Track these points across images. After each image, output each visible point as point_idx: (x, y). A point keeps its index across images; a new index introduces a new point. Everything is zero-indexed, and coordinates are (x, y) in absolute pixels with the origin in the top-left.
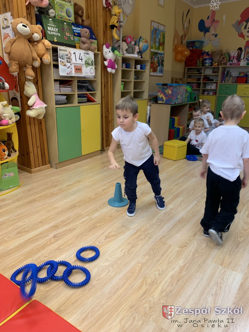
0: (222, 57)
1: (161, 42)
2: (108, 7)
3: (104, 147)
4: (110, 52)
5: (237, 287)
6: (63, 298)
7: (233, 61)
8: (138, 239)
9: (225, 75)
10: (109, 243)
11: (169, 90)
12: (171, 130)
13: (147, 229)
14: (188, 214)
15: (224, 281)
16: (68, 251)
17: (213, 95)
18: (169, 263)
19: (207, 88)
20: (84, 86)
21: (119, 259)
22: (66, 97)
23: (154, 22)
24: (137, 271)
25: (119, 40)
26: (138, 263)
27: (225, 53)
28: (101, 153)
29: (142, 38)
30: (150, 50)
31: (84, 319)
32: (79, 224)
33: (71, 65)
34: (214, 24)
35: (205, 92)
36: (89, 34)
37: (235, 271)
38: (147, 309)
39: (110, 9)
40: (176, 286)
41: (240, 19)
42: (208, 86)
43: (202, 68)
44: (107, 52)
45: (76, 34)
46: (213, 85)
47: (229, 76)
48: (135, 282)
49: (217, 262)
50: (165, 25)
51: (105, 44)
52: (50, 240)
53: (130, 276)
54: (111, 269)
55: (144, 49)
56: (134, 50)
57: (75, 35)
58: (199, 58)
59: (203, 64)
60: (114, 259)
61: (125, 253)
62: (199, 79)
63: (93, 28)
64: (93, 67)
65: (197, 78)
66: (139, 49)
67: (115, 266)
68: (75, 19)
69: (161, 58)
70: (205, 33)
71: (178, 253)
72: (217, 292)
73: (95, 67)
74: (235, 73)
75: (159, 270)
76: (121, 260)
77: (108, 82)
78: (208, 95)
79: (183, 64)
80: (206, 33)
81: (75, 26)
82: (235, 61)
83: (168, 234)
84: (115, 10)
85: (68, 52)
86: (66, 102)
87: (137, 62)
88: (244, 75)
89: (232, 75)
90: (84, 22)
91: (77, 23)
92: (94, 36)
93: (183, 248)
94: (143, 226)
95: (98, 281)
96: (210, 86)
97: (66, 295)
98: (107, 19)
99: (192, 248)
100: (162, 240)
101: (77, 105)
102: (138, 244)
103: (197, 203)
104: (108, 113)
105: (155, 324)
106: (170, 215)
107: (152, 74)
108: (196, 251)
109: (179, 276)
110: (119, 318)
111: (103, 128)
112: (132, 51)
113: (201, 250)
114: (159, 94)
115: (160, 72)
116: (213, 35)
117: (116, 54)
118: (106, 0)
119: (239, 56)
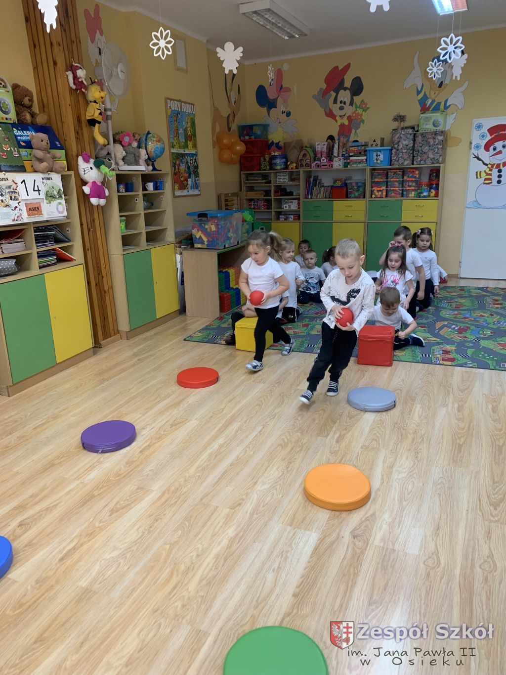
0: (302, 153)
1: (189, 133)
2: (80, 90)
3: (98, 340)
4: (91, 168)
5: (309, 553)
6: (46, 620)
8: (166, 506)
9: (311, 185)
10: (116, 520)
11: (212, 224)
12: (223, 295)
13: (181, 487)
14: (246, 451)
15: (292, 547)
16: (47, 545)
17: (295, 221)
18: (213, 536)
19: (283, 208)
20: (48, 236)
21: (135, 544)
22: (14, 261)
23: (171, 100)
24: (162, 558)
25: (108, 144)
26: (165, 544)
27: (306, 147)
28: (95, 353)
29: (150, 134)
30: (170, 150)
31: (82, 643)
32: (62, 496)
33: (20, 204)
34: (282, 93)
35: (281, 216)
36: (48, 144)
37: (309, 530)
38: (178, 609)
39: (83, 93)
40: (223, 568)
41: (324, 86)
42: (285, 205)
43: (271, 173)
44: (85, 169)
45: (23, 144)
46: (293, 203)
47: (317, 185)
48: (160, 574)
49: (285, 522)
50: (193, 103)
51: (80, 154)
52: (14, 532)
53: (152, 567)
54: (122, 561)
55: (156, 154)
56: (139, 157)
57: (21, 147)
58: (264, 156)
59: (272, 166)
60: (127, 544)
61: (143, 533)
62: (268, 193)
63: (54, 126)
64: (63, 201)
65: (265, 191)
66: (147, 154)
67: (129, 554)
68: (18, 114)
69: (191, 162)
71: (227, 519)
72: (280, 566)
73: (65, 199)
74: (327, 181)
75: (198, 549)
76: (138, 545)
77: (93, 221)
78: (286, 221)
79: (237, 167)
80: (271, 109)
81: (19, 128)
82: (323, 160)
83: (214, 489)
84: (94, 93)
85: (11, 181)
86: (17, 270)
87: (146, 178)
88: (342, 184)
89: (323, 183)
90: (35, 119)
91: (23, 122)
92: (57, 143)
93: (236, 508)
94: (174, 482)
95: (102, 584)
96: (287, 205)
97: (51, 613)
98: (79, 109)
99: (249, 507)
100: (203, 501)
101: (39, 272)
102: (165, 515)
103: (262, 429)
104: (100, 277)
105: (189, 627)
106: (218, 456)
107: (178, 193)
108: (255, 511)
109: (227, 552)
110: (136, 631)
111: (94, 306)
112: (135, 159)
113: (263, 507)
114: (194, 231)
115: (193, 187)
116: (283, 113)
117: (104, 172)
118: (75, 77)
119: (330, 150)
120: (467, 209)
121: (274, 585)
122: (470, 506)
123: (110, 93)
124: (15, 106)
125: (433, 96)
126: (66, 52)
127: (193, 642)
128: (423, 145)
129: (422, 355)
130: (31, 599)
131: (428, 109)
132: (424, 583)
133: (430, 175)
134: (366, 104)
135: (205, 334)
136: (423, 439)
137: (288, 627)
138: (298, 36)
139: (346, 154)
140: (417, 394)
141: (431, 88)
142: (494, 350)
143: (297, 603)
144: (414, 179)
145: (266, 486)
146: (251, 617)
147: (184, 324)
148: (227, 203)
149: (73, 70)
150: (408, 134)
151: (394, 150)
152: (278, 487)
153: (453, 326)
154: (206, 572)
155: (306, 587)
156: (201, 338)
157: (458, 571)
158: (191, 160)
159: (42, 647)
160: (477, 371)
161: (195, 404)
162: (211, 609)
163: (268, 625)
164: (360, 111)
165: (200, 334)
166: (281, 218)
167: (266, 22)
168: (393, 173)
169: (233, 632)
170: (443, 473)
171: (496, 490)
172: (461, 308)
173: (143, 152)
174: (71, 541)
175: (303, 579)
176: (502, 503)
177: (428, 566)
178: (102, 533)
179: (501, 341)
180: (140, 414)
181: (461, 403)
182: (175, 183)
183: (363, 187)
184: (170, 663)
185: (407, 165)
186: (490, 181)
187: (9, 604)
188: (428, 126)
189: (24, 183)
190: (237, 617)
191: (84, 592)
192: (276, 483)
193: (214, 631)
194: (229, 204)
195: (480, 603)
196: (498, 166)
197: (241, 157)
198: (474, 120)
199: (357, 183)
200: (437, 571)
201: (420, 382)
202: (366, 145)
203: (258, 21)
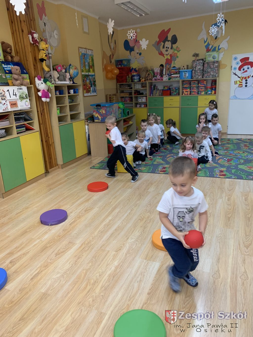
0: (148, 73)
1: (91, 65)
2: (36, 44)
3: (47, 169)
4: (42, 83)
5: (155, 273)
6: (25, 309)
7: (157, 77)
8: (83, 251)
9: (152, 89)
10: (59, 259)
11: (103, 110)
13: (90, 242)
14: (123, 223)
15: (147, 270)
16: (24, 272)
17: (145, 107)
18: (107, 265)
20: (21, 117)
21: (68, 270)
22: (4, 130)
23: (81, 48)
24: (82, 277)
25: (50, 71)
26: (83, 270)
27: (149, 70)
28: (46, 176)
29: (71, 65)
30: (81, 73)
31: (43, 320)
32: (32, 247)
33: (6, 102)
34: (137, 44)
35: (138, 105)
36: (20, 71)
37: (155, 261)
38: (91, 302)
39: (37, 46)
40: (112, 281)
41: (158, 40)
42: (139, 100)
43: (132, 83)
44: (39, 84)
45: (7, 72)
46: (144, 99)
47: (155, 89)
48: (81, 285)
49: (143, 258)
50: (92, 49)
52: (8, 266)
53: (77, 281)
54: (62, 279)
55: (74, 75)
56: (66, 77)
57: (6, 73)
58: (128, 75)
59: (132, 80)
60: (64, 270)
61: (72, 265)
62: (131, 94)
63: (23, 63)
64: (28, 100)
65: (129, 93)
66: (70, 75)
67: (65, 276)
68: (4, 57)
69: (92, 79)
70: (130, 52)
71: (114, 257)
72: (141, 279)
73: (29, 99)
74: (160, 87)
75: (100, 272)
76: (70, 271)
77: (44, 109)
78: (140, 108)
79: (115, 81)
81: (5, 64)
82: (158, 77)
83: (107, 242)
84: (42, 45)
85: (2, 90)
86: (6, 135)
87: (69, 87)
88: (168, 88)
89: (158, 88)
90: (13, 59)
91: (7, 61)
92: (25, 71)
93: (118, 251)
94: (87, 239)
95: (52, 291)
96: (141, 100)
97: (27, 306)
98: (35, 54)
99: (124, 251)
100: (102, 248)
101: (17, 136)
102: (83, 255)
103: (130, 212)
104: (48, 137)
105: (96, 311)
106: (109, 226)
107: (86, 95)
108: (128, 252)
109: (114, 273)
110: (70, 313)
111: (45, 152)
112: (64, 78)
113: (132, 250)
114: (94, 114)
115: (93, 92)
116: (137, 54)
117: (48, 85)
118: (33, 38)
119: (161, 72)
120: (231, 100)
121: (138, 289)
122: (235, 248)
123: (50, 45)
124: (3, 53)
125: (212, 44)
126: (28, 25)
127: (98, 318)
128: (208, 68)
129: (210, 173)
130: (18, 298)
131: (210, 50)
132: (213, 286)
133: (212, 83)
134: (179, 48)
135: (101, 165)
136: (211, 214)
137: (145, 309)
138: (144, 15)
139: (170, 73)
140: (207, 193)
141: (211, 40)
142: (245, 170)
143: (150, 297)
144: (204, 85)
145: (133, 240)
146: (127, 305)
147: (90, 160)
148: (110, 99)
149: (32, 34)
150: (200, 63)
151: (193, 71)
152: (139, 240)
153: (225, 158)
154: (104, 284)
155: (154, 289)
156: (99, 167)
157: (229, 280)
158: (92, 78)
159: (23, 323)
160: (237, 181)
161: (96, 200)
162: (107, 302)
163: (135, 309)
164: (176, 52)
165: (98, 165)
166: (138, 106)
167: (128, 8)
168: (193, 83)
169: (118, 313)
170: (221, 231)
171: (247, 239)
172: (228, 149)
173: (68, 74)
174: (36, 269)
175: (153, 285)
176: (251, 245)
177: (214, 277)
178: (52, 265)
179: (249, 165)
180: (70, 205)
181: (229, 197)
182: (84, 89)
183: (178, 90)
184: (87, 329)
185: (200, 78)
186: (242, 86)
187: (6, 301)
188: (210, 59)
189: (8, 91)
190: (120, 305)
191: (44, 295)
192: (138, 238)
193: (109, 312)
194: (112, 99)
195: (240, 295)
196: (245, 78)
197: (117, 76)
198: (233, 55)
199: (175, 88)
200: (219, 280)
201: (209, 186)
202: (179, 69)
203: (124, 8)
